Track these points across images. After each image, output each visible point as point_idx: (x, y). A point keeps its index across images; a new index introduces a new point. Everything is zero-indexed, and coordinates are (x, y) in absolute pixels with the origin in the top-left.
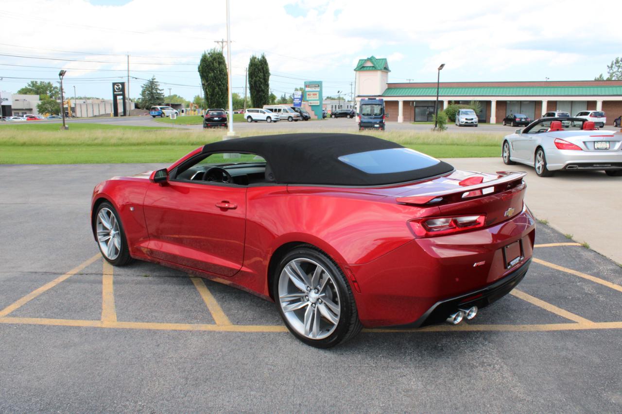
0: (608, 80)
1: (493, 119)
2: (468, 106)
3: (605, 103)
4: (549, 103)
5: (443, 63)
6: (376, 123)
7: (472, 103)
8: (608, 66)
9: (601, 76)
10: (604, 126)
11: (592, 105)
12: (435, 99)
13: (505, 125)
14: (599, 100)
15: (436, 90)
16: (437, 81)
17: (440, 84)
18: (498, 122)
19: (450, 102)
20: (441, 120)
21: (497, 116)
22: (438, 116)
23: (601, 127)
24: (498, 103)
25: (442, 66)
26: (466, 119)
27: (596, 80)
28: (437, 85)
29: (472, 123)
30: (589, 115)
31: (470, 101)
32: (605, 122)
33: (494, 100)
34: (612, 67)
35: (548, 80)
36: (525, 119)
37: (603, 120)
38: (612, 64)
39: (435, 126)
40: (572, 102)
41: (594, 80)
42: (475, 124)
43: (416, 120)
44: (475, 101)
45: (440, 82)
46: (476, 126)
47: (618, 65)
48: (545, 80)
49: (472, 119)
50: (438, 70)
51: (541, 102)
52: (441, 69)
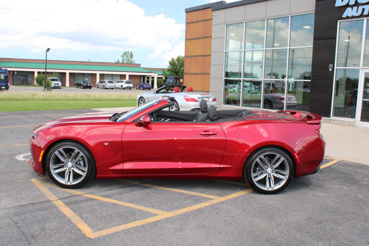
0: (123, 63)
1: (68, 84)
2: (52, 76)
3: (130, 76)
4: (101, 75)
6: (3, 86)
7: (54, 74)
8: (121, 56)
9: (118, 60)
10: (132, 89)
11: (123, 77)
12: (44, 70)
13: (77, 88)
14: (127, 74)
15: (45, 64)
16: (45, 59)
17: (47, 61)
18: (70, 86)
19: (39, 73)
20: (48, 84)
21: (70, 82)
22: (47, 81)
23: (130, 89)
24: (70, 74)
25: (48, 49)
26: (54, 84)
27: (116, 63)
28: (45, 61)
29: (58, 86)
30: (124, 82)
31: (53, 72)
32: (132, 86)
33: (68, 72)
34: (123, 56)
35: (90, 61)
36: (90, 84)
37: (131, 85)
38: (123, 55)
39: (44, 88)
40: (112, 75)
41: (115, 62)
42: (60, 87)
43: (14, 84)
44: (56, 72)
45: (47, 59)
46: (60, 88)
47: (126, 55)
48: (88, 61)
49: (58, 84)
50: (46, 52)
51: (95, 75)
52: (48, 52)
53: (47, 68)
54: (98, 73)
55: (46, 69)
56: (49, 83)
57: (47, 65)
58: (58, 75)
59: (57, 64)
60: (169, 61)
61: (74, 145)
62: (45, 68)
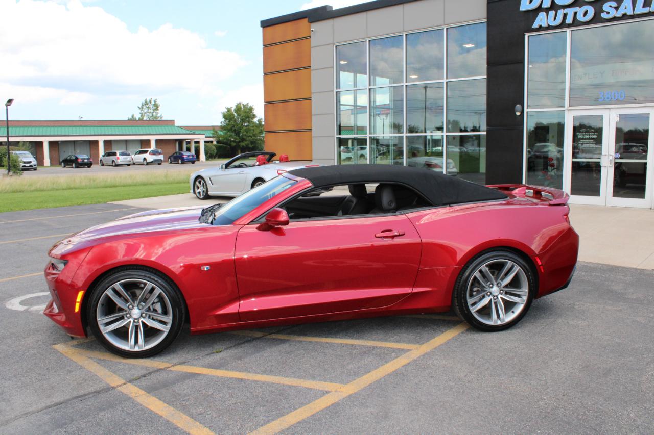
0: (141, 120)
1: (47, 161)
2: (18, 148)
3: (157, 141)
4: (106, 142)
5: (11, 98)
7: (21, 144)
8: (139, 107)
9: (133, 116)
10: (163, 163)
11: (146, 143)
12: (5, 139)
13: (65, 167)
14: (153, 139)
15: (6, 129)
16: (6, 119)
17: (9, 122)
18: (52, 164)
20: (14, 164)
21: (51, 158)
22: (11, 159)
23: (160, 164)
24: (51, 143)
25: (10, 101)
26: (24, 162)
27: (129, 120)
28: (6, 122)
29: (31, 166)
30: (149, 152)
31: (19, 142)
32: (163, 159)
33: (46, 141)
34: (142, 108)
35: (82, 119)
36: (88, 159)
37: (161, 157)
38: (143, 105)
39: (7, 172)
40: (126, 141)
41: (127, 119)
42: (34, 167)
44: (24, 142)
45: (9, 119)
46: (35, 169)
47: (147, 106)
48: (79, 119)
49: (30, 162)
51: (96, 142)
52: (9, 105)
53: (10, 135)
54: (102, 140)
55: (8, 137)
56: (16, 162)
57: (10, 129)
58: (28, 147)
59: (24, 127)
60: (223, 113)
61: (143, 274)
62: (5, 134)
